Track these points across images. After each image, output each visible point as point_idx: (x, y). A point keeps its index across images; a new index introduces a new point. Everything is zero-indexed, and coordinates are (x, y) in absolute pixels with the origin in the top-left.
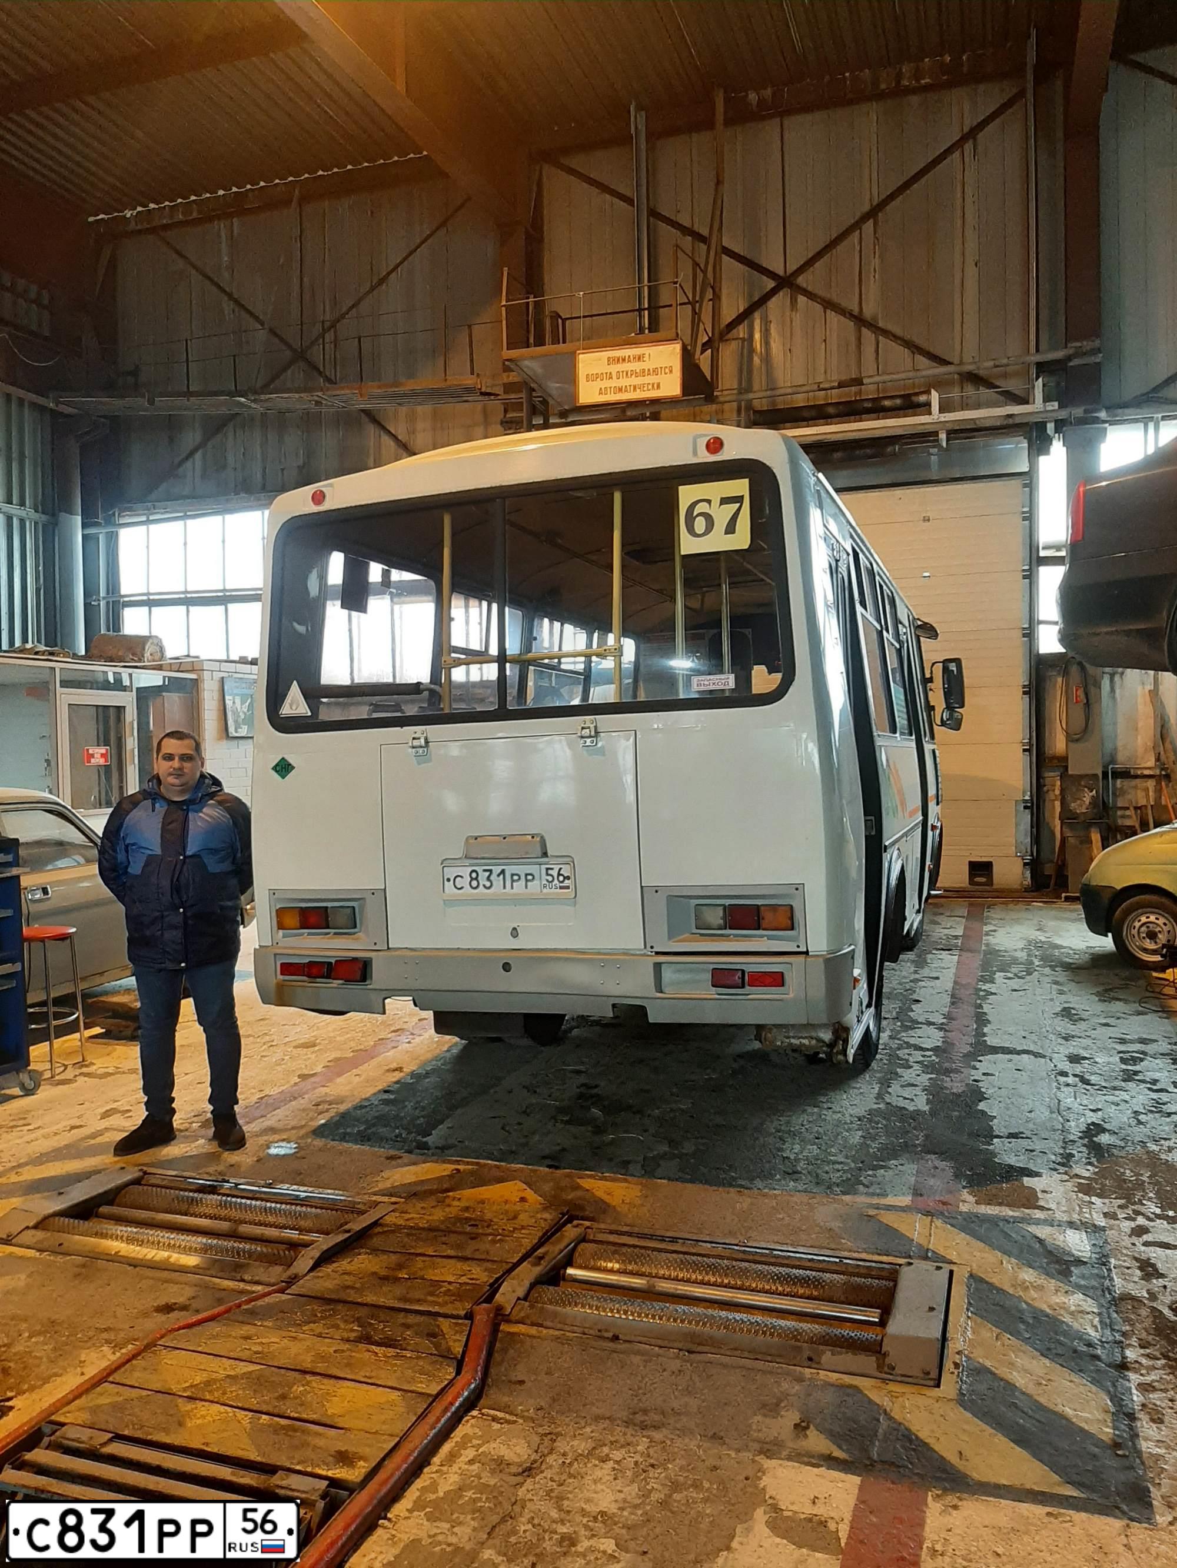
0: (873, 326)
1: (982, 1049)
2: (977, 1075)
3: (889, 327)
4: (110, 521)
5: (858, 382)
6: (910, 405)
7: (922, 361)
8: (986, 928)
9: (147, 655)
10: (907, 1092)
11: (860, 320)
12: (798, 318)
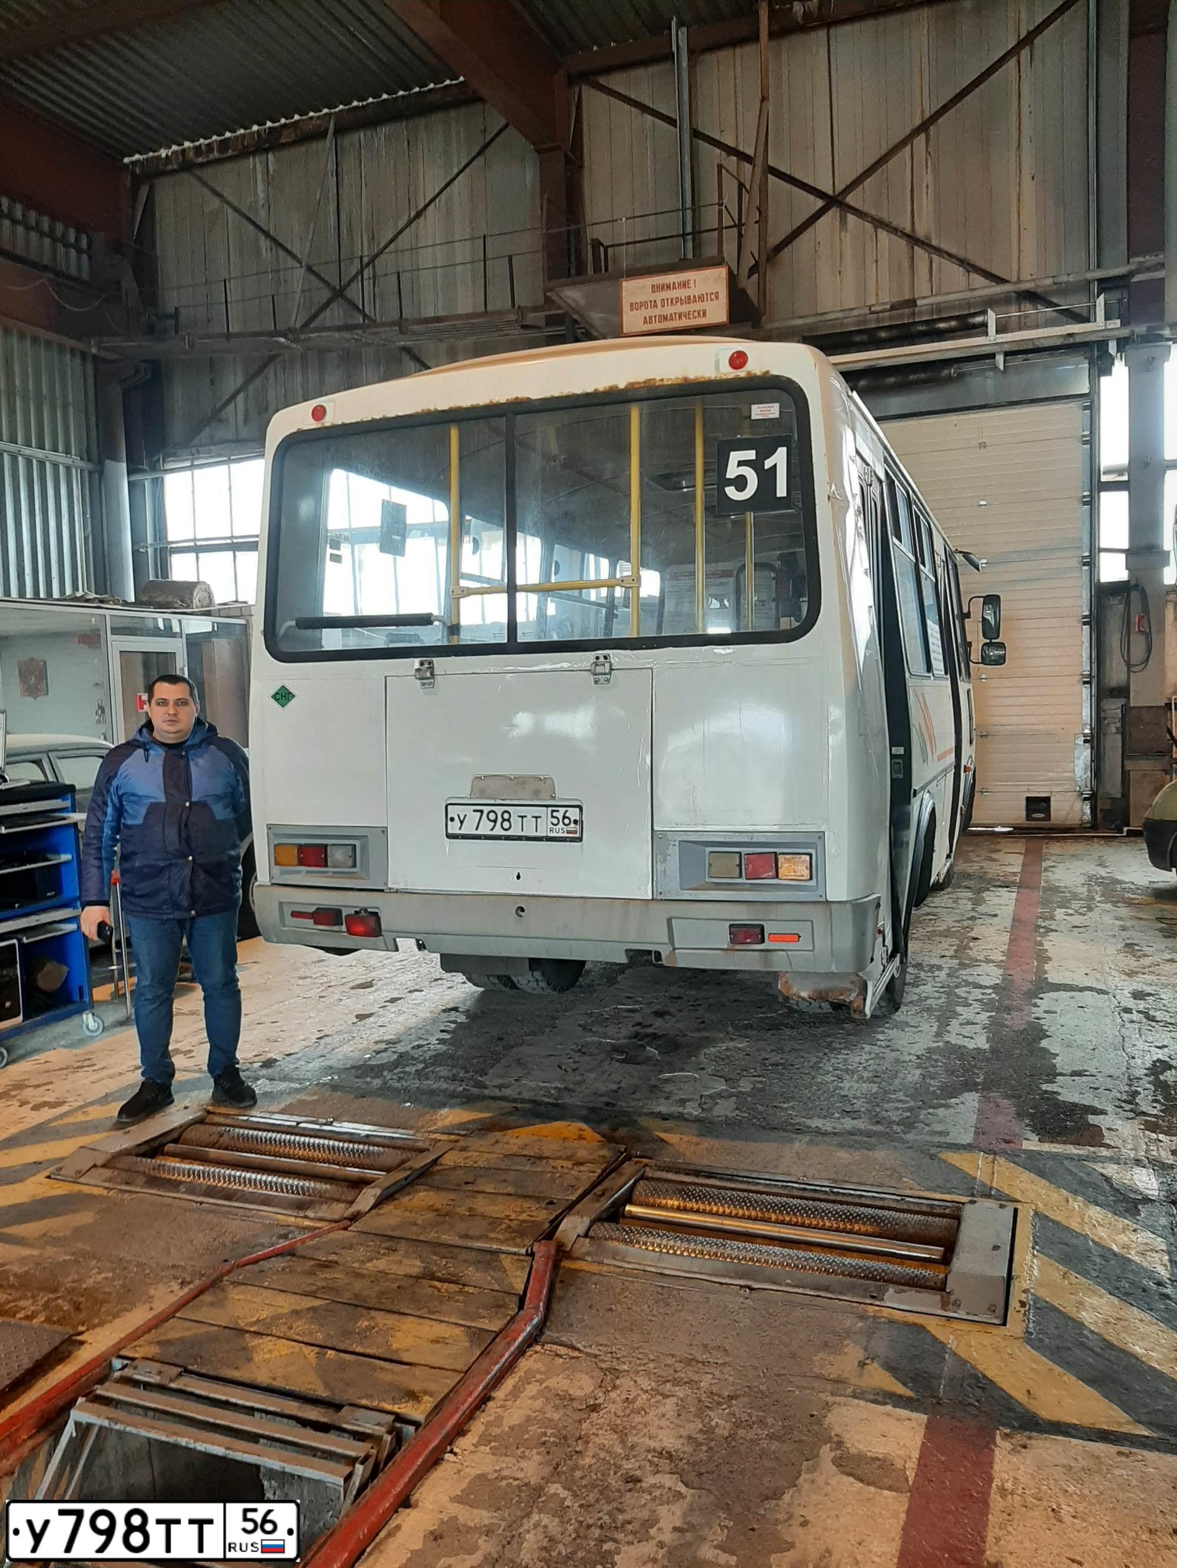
0: (925, 244)
1: (1042, 986)
2: (1038, 1012)
3: (943, 246)
4: (154, 467)
5: (912, 303)
6: (967, 327)
7: (979, 280)
8: (1044, 864)
9: (196, 601)
10: (968, 1030)
11: (913, 240)
12: (847, 238)
